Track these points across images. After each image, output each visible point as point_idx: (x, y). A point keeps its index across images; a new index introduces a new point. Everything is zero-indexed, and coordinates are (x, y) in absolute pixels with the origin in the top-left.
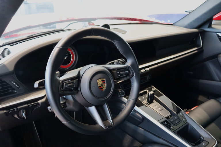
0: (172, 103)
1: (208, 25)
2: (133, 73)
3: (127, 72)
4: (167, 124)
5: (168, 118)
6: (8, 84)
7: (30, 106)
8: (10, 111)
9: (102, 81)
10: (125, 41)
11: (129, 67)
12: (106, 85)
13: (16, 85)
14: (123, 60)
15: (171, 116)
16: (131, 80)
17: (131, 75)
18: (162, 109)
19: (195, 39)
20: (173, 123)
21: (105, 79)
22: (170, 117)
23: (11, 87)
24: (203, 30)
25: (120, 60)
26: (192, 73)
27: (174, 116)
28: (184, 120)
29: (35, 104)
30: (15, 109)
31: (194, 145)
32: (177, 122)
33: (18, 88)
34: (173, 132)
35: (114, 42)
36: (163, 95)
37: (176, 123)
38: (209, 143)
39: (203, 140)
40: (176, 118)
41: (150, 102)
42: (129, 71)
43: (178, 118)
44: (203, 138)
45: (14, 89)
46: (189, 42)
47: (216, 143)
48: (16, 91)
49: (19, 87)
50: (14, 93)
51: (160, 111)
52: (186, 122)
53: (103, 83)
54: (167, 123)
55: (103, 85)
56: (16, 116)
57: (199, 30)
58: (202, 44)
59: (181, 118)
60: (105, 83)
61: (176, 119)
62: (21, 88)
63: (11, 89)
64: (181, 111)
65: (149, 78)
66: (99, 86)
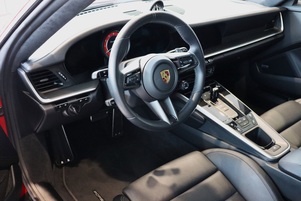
0: (238, 101)
1: (292, 3)
2: (198, 62)
3: (191, 61)
4: (234, 126)
5: (234, 119)
6: (55, 75)
7: (80, 101)
8: (60, 106)
9: (165, 72)
10: (188, 25)
11: (192, 55)
12: (169, 77)
13: (64, 77)
14: (185, 49)
15: (238, 117)
16: (195, 69)
17: (196, 63)
18: (228, 109)
19: (273, 21)
20: (241, 124)
21: (168, 71)
22: (236, 118)
23: (58, 78)
24: (285, 8)
25: (182, 49)
26: (268, 66)
27: (241, 117)
28: (254, 122)
29: (86, 98)
30: (65, 104)
31: (264, 148)
32: (246, 124)
33: (65, 80)
34: (241, 134)
35: (175, 27)
36: (230, 94)
37: (244, 124)
38: (280, 147)
39: (275, 144)
40: (244, 119)
41: (214, 100)
42: (193, 60)
43: (247, 119)
44: (275, 143)
45: (61, 82)
46: (266, 26)
47: (289, 148)
48: (62, 84)
49: (67, 79)
50: (60, 87)
51: (225, 111)
52: (255, 125)
53: (166, 75)
54: (233, 124)
55: (166, 77)
56: (65, 112)
57: (280, 9)
58: (282, 29)
59: (250, 120)
60: (168, 74)
61: (244, 121)
62: (68, 81)
63: (56, 82)
64: (250, 112)
65: (212, 71)
66: (164, 79)
